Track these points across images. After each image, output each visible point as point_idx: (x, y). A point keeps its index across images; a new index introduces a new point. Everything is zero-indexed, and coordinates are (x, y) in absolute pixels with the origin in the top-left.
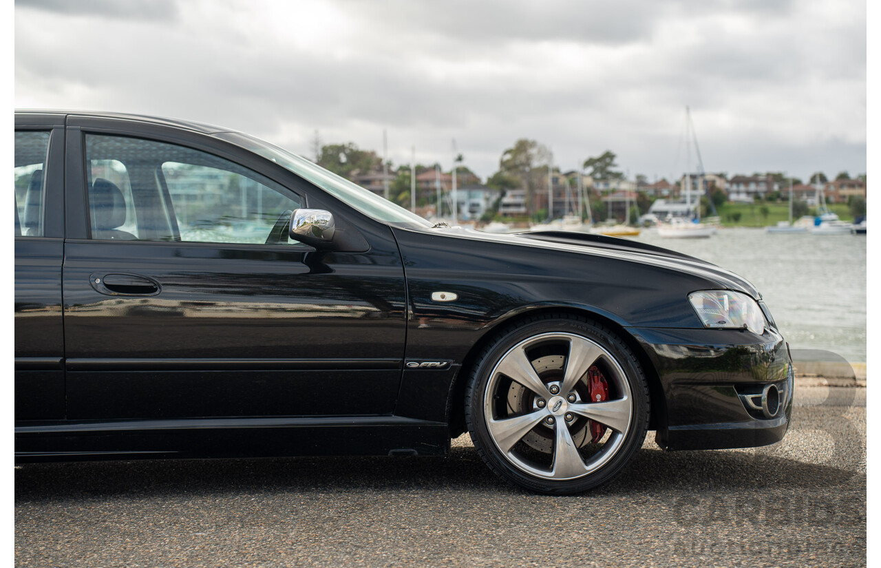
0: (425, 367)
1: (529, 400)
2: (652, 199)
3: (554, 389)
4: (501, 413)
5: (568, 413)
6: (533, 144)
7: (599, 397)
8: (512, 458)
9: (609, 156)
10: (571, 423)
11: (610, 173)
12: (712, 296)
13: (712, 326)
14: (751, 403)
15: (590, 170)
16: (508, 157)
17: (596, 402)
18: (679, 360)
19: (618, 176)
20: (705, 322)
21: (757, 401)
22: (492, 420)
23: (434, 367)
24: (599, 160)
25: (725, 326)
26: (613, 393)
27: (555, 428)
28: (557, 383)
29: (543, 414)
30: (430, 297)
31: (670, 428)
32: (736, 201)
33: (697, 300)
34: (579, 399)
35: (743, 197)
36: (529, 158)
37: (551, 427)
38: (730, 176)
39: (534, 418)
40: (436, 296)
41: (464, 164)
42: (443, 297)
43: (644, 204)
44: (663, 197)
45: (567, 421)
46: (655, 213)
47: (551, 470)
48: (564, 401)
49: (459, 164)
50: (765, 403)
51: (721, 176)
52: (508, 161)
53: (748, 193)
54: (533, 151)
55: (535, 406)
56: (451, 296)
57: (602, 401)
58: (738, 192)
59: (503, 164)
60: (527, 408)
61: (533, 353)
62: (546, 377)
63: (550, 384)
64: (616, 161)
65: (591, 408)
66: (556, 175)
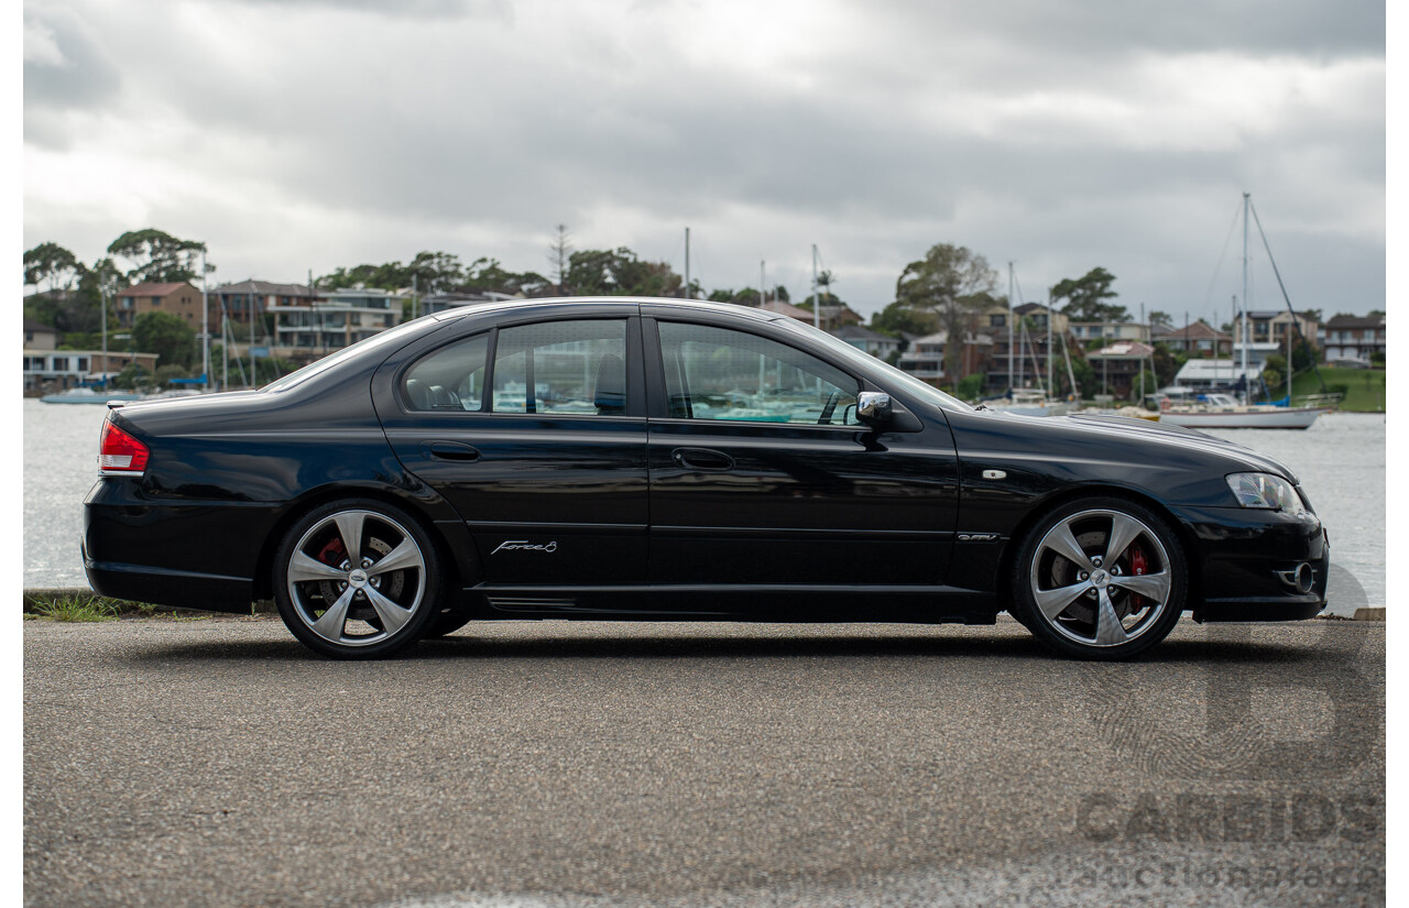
0: (975, 540)
1: (1071, 573)
2: (1179, 358)
3: (1098, 562)
4: (1046, 584)
5: (1111, 585)
6: (961, 255)
7: (1139, 570)
8: (1056, 625)
9: (1099, 279)
10: (1113, 594)
11: (1100, 308)
12: (1248, 479)
13: (1248, 506)
14: (1285, 579)
15: (1064, 302)
16: (914, 276)
17: (1136, 574)
18: (1219, 541)
19: (1116, 313)
20: (1242, 502)
21: (1291, 577)
22: (1038, 591)
23: (984, 540)
24: (1082, 283)
25: (1260, 506)
26: (1153, 567)
27: (1098, 598)
28: (1100, 557)
29: (1087, 585)
30: (981, 474)
31: (1207, 600)
32: (1338, 363)
33: (1234, 482)
34: (1120, 572)
35: (1351, 356)
36: (953, 280)
37: (1094, 598)
38: (1326, 318)
39: (1078, 589)
40: (987, 474)
41: (833, 289)
42: (993, 475)
43: (1165, 367)
44: (1201, 355)
45: (1109, 592)
46: (1185, 383)
47: (1094, 638)
48: (1107, 574)
49: (823, 289)
50: (1298, 580)
51: (1310, 316)
52: (913, 283)
53: (1360, 348)
54: (962, 268)
55: (1079, 578)
56: (1000, 474)
57: (1143, 573)
58: (1342, 347)
59: (902, 289)
60: (1070, 580)
61: (1078, 529)
62: (1089, 551)
63: (1093, 558)
64: (1113, 287)
65: (1130, 580)
66: (1001, 310)
